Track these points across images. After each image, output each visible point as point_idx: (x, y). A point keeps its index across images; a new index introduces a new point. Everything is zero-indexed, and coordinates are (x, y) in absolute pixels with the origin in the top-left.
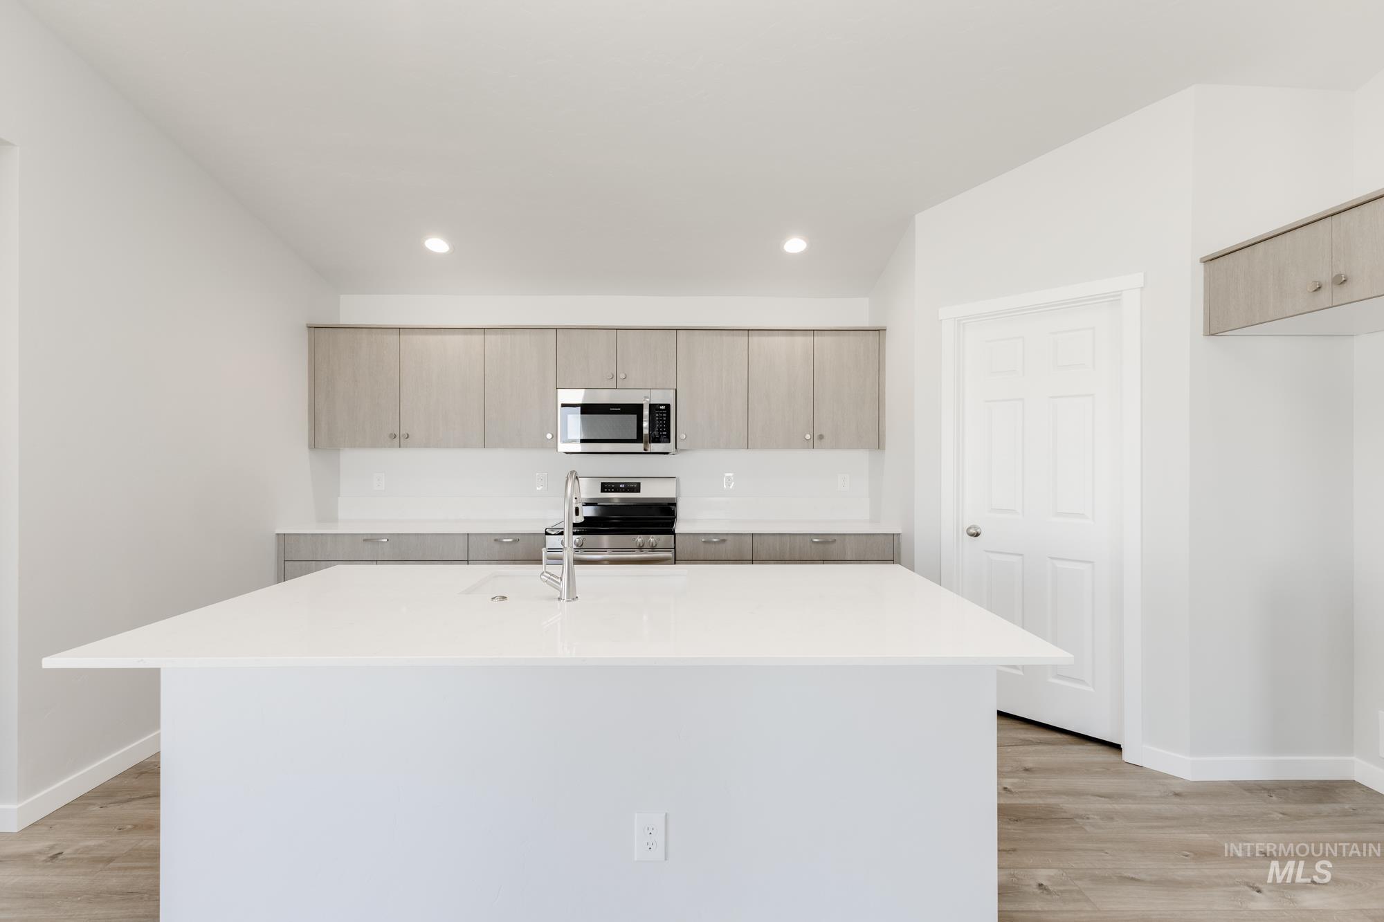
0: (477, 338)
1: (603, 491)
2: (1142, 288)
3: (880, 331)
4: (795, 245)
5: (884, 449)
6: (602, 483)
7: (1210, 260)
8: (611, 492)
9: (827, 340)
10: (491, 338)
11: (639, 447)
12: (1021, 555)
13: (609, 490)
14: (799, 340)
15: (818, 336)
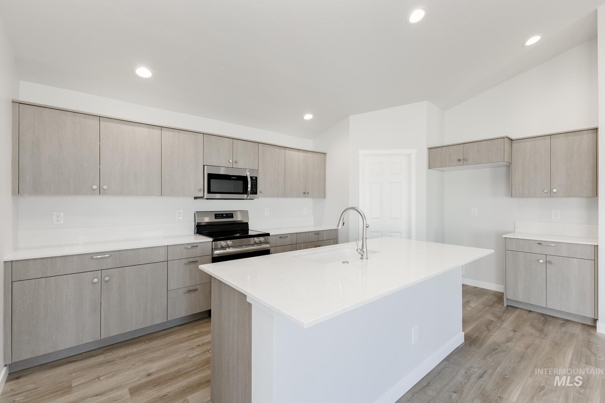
0: (157, 132)
1: (216, 218)
2: (416, 153)
3: (325, 154)
4: (308, 117)
5: (326, 198)
6: (215, 214)
7: (430, 149)
8: (220, 218)
9: (310, 155)
10: (165, 133)
11: (245, 196)
12: (381, 232)
13: (219, 217)
14: (302, 154)
15: (307, 153)
